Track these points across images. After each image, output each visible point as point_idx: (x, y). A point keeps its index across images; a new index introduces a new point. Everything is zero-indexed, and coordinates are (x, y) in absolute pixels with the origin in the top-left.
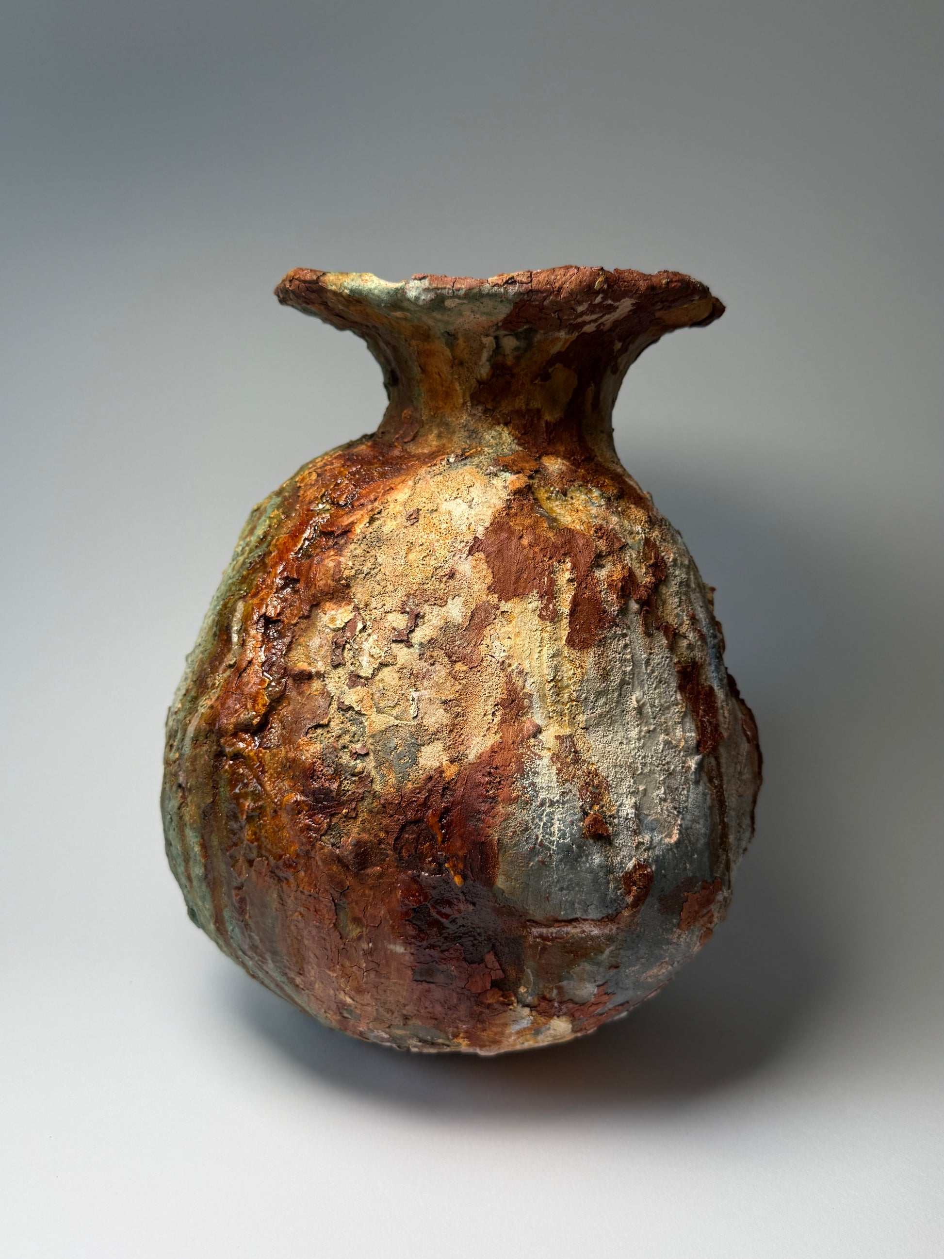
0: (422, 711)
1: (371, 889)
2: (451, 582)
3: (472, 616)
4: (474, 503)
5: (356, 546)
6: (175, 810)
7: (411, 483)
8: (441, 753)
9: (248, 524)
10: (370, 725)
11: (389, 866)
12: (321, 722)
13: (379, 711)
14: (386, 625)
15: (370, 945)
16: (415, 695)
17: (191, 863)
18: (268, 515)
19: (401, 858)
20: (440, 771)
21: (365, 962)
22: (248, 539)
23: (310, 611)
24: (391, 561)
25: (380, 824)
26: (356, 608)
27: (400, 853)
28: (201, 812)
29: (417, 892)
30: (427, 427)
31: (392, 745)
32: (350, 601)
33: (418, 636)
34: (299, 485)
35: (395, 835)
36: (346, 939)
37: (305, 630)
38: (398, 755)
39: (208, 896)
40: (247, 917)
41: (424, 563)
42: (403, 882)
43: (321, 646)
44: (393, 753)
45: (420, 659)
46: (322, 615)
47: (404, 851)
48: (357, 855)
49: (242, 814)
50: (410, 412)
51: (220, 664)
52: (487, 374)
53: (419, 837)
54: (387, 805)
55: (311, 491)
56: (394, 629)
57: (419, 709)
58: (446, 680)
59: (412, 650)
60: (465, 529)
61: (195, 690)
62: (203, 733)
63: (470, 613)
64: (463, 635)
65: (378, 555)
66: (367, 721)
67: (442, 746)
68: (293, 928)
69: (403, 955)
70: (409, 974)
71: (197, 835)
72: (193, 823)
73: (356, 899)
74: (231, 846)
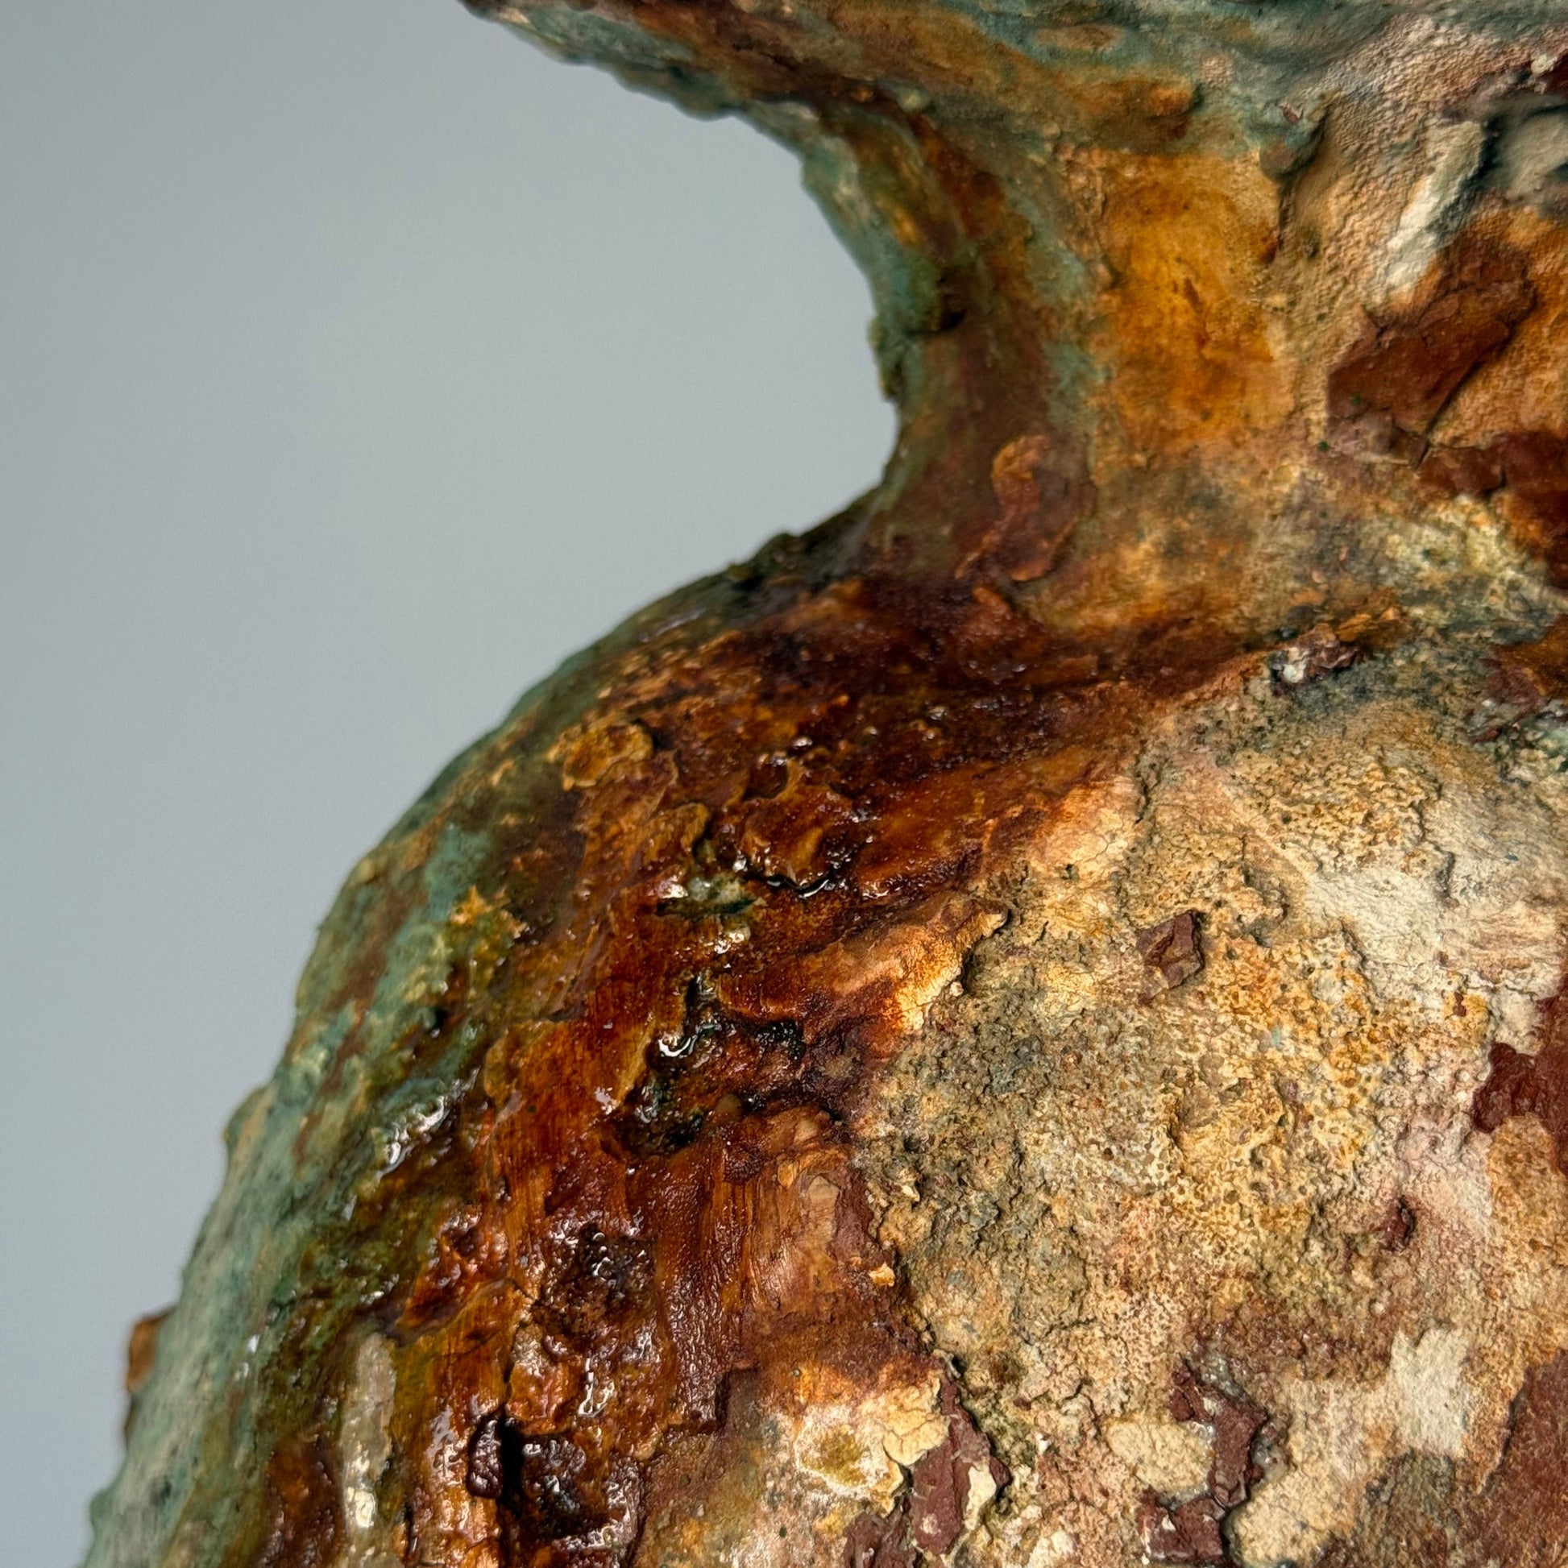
3: (1514, 1425)
4: (1458, 881)
5: (916, 1087)
7: (1123, 786)
9: (338, 942)
14: (1112, 1478)
18: (442, 916)
23: (722, 1402)
24: (1098, 1163)
26: (953, 1396)
30: (1116, 514)
32: (919, 1359)
33: (1269, 1531)
34: (568, 783)
37: (703, 1485)
41: (1261, 1177)
46: (784, 1420)
50: (1032, 455)
52: (1419, 286)
55: (637, 812)
56: (1150, 1499)
60: (1437, 1009)
63: (1502, 1413)
64: (1478, 1521)
65: (1027, 1140)
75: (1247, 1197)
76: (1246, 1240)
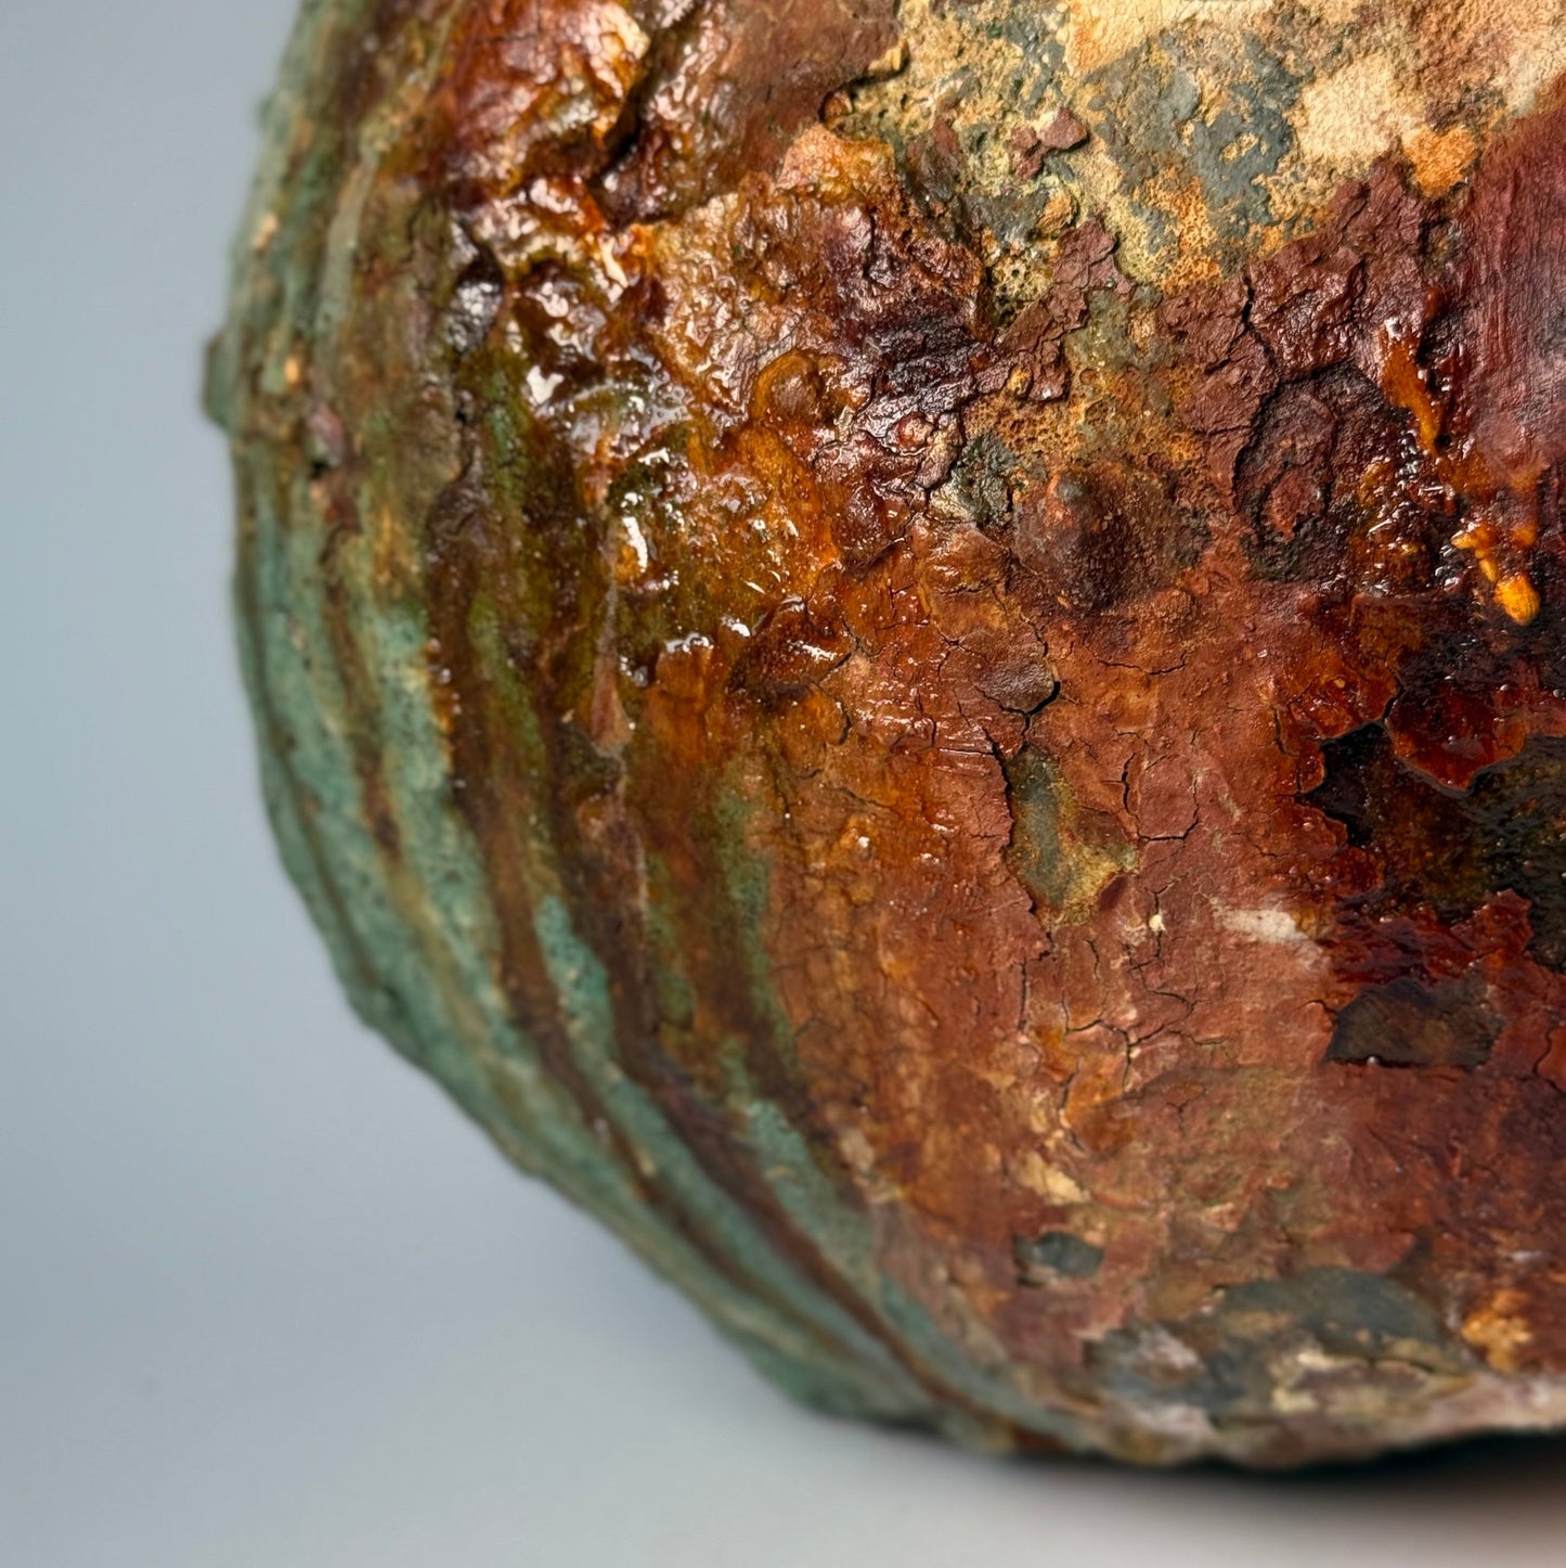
1: (1147, 684)
6: (311, 568)
8: (1386, 107)
10: (1083, 36)
11: (1218, 580)
12: (874, 65)
15: (1157, 922)
17: (391, 755)
20: (1396, 165)
21: (1135, 1001)
25: (1168, 414)
27: (1259, 518)
28: (419, 531)
29: (1339, 673)
31: (1184, 103)
35: (1238, 442)
36: (1056, 910)
38: (1211, 134)
39: (467, 867)
40: (640, 902)
42: (1280, 634)
44: (1190, 128)
47: (1276, 502)
48: (1087, 542)
49: (593, 483)
53: (1335, 436)
54: (1191, 328)
62: (396, 221)
66: (1064, 20)
67: (1387, 75)
68: (833, 905)
69: (1288, 951)
70: (1313, 1035)
71: (409, 625)
72: (390, 585)
73: (1087, 734)
74: (556, 627)
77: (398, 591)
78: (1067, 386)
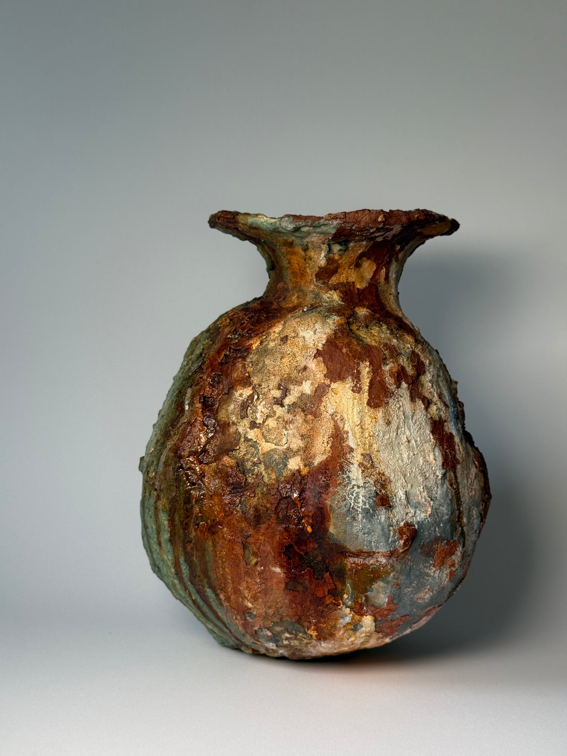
0: (289, 441)
1: (262, 536)
2: (304, 373)
3: (316, 391)
4: (317, 332)
5: (254, 356)
6: (153, 504)
7: (282, 322)
8: (299, 463)
9: (190, 348)
10: (262, 449)
11: (272, 523)
12: (236, 448)
13: (267, 441)
14: (270, 396)
15: (262, 568)
16: (286, 432)
17: (162, 533)
18: (202, 343)
19: (278, 518)
20: (299, 471)
21: (259, 579)
22: (190, 357)
23: (229, 391)
24: (273, 363)
25: (267, 500)
26: (254, 388)
27: (278, 515)
28: (169, 502)
29: (287, 537)
30: (292, 292)
31: (274, 459)
32: (250, 384)
33: (287, 401)
34: (219, 326)
35: (276, 505)
36: (249, 565)
37: (226, 400)
38: (277, 464)
39: (171, 550)
40: (194, 558)
41: (290, 363)
42: (280, 531)
43: (235, 408)
44: (274, 463)
45: (288, 413)
46: (235, 393)
47: (280, 514)
48: (255, 516)
49: (193, 499)
50: (282, 285)
51: (178, 423)
52: (324, 264)
53: (288, 506)
54: (271, 490)
55: (227, 328)
56: (274, 398)
57: (287, 440)
58: (302, 425)
59: (284, 408)
60: (312, 345)
61: (163, 439)
62: (170, 458)
63: (315, 389)
64: (311, 401)
65: (265, 360)
66: (260, 446)
67: (300, 459)
68: (220, 561)
69: (280, 574)
70: (283, 586)
71: (166, 515)
72: (164, 509)
73: (254, 542)
74: (186, 518)
75: (288, 366)
76: (288, 370)
77: (165, 510)
78: (255, 495)
